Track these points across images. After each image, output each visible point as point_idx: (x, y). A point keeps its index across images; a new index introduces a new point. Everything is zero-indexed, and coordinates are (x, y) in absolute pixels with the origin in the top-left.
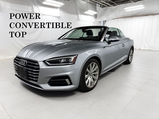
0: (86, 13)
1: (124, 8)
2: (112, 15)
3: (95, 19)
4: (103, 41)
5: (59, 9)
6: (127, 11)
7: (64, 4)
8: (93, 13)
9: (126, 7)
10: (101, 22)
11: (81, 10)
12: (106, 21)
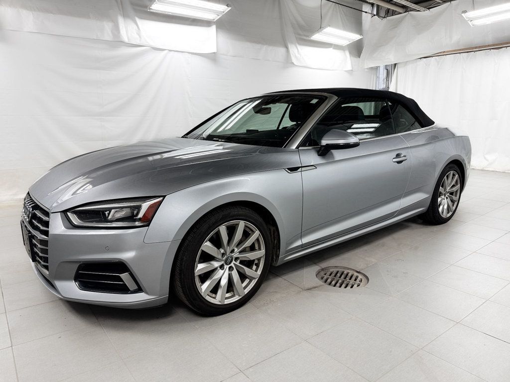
0: (316, 37)
1: (465, 12)
2: (420, 44)
3: (356, 59)
4: (297, 147)
5: (214, 27)
6: (478, 22)
7: (230, 8)
8: (345, 38)
9: (474, 8)
10: (377, 68)
11: (301, 27)
12: (395, 65)
